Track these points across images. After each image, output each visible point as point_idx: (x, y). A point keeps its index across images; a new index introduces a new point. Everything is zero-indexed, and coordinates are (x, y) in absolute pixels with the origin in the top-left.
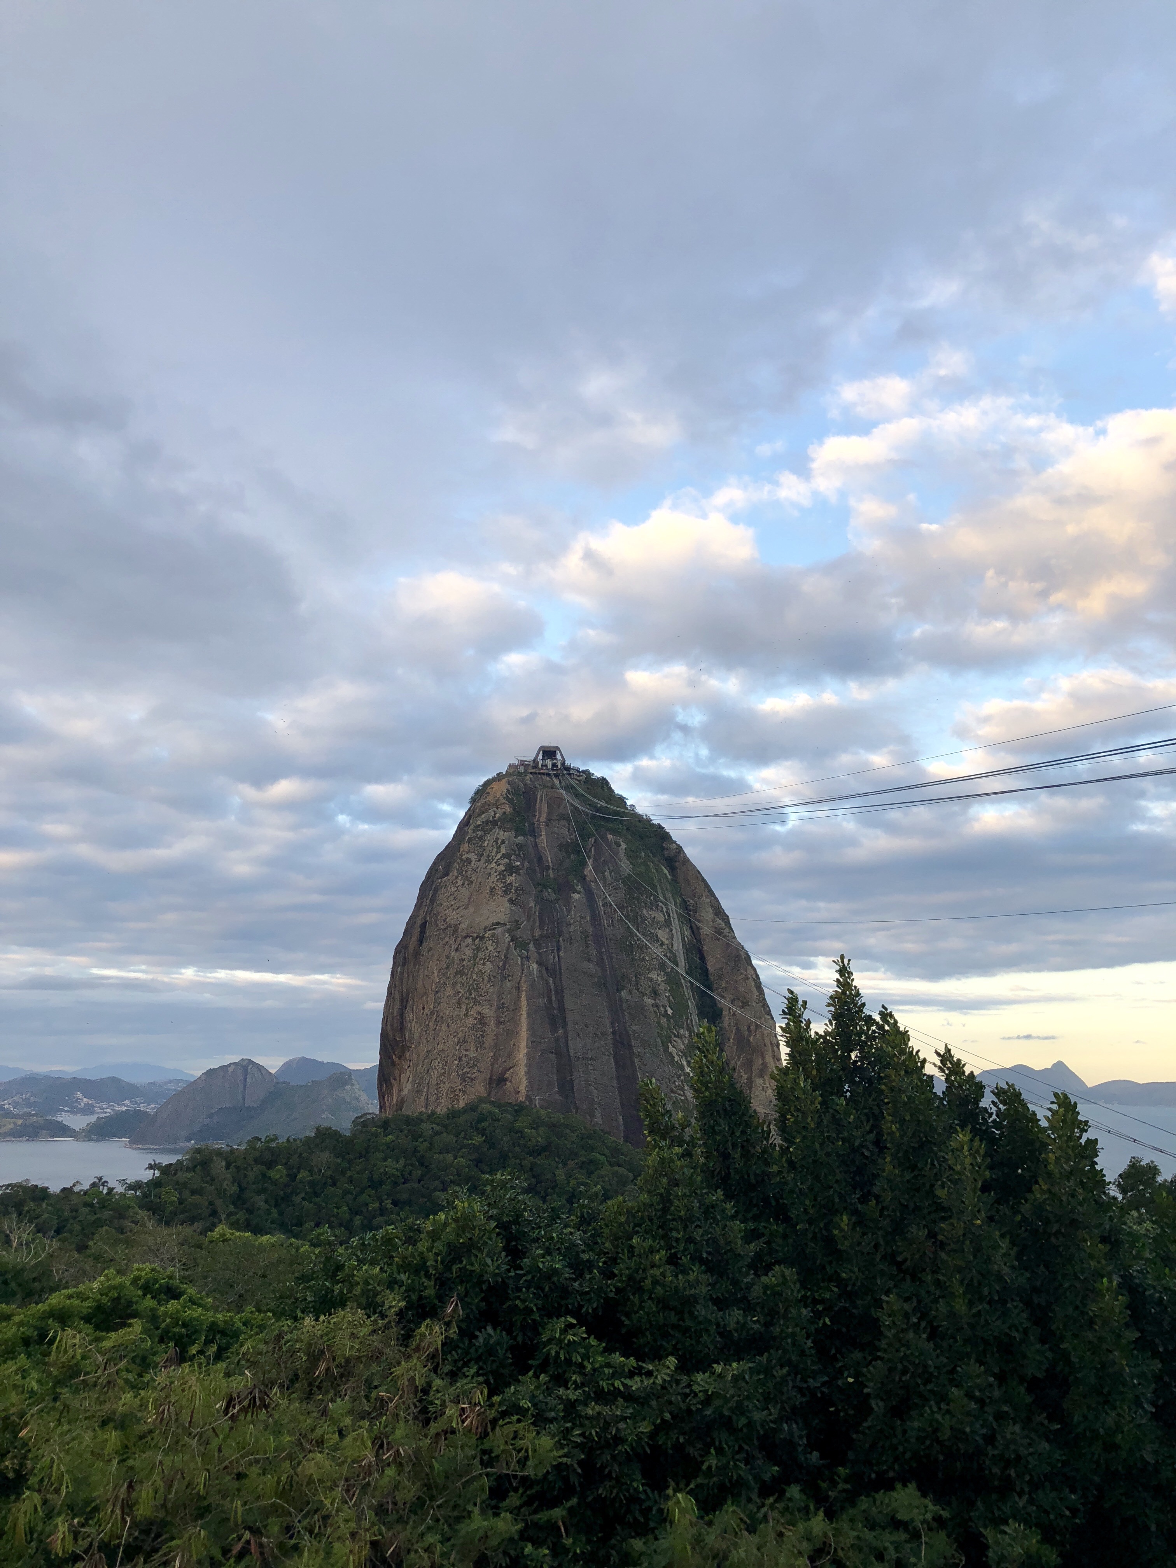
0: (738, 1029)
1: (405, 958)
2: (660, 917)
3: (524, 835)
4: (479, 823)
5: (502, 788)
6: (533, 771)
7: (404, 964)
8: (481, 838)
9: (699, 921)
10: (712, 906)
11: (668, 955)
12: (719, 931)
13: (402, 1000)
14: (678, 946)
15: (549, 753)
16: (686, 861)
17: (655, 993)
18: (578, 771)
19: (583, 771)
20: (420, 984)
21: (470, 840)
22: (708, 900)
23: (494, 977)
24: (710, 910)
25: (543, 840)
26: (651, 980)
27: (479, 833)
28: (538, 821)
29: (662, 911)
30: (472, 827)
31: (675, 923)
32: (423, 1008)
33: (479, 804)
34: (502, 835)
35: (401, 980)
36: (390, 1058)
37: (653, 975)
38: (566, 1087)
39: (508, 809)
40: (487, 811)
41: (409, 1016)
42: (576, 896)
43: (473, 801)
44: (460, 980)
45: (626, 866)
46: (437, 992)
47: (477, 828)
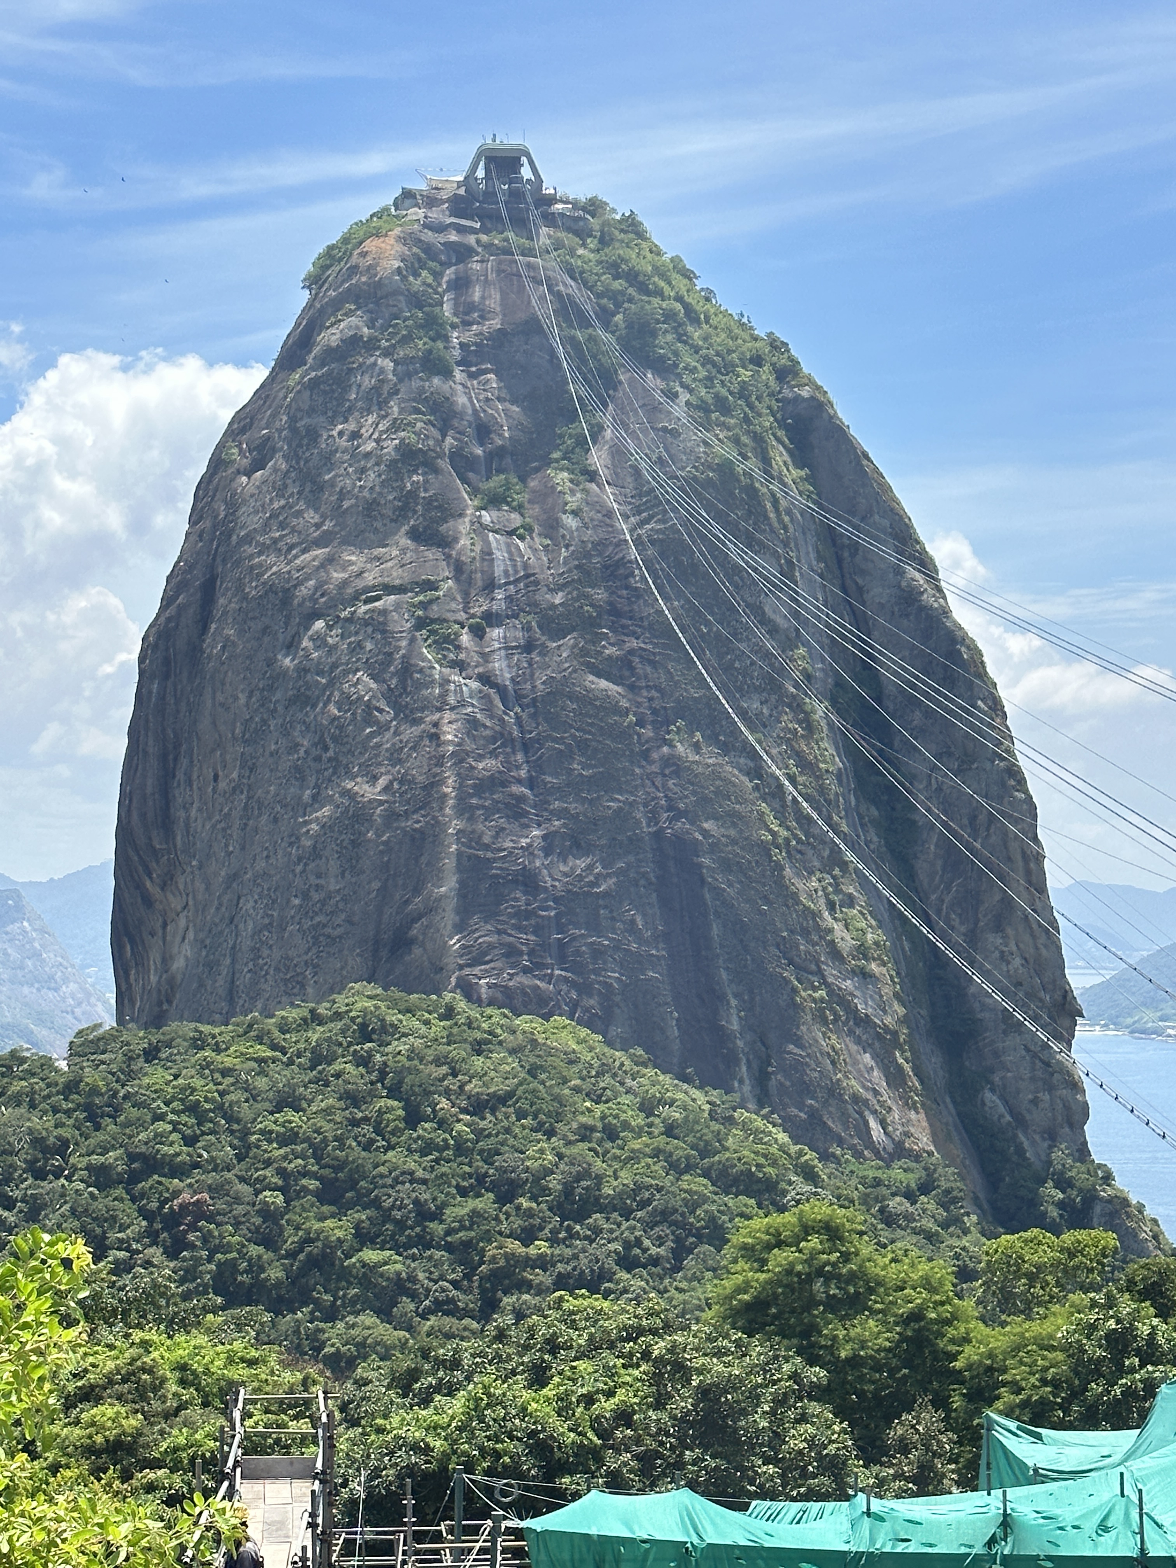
1: (167, 661)
4: (331, 342)
5: (388, 254)
7: (166, 676)
8: (341, 381)
9: (864, 573)
10: (895, 535)
12: (909, 594)
13: (164, 757)
15: (502, 163)
18: (573, 204)
19: (587, 205)
20: (205, 722)
22: (885, 523)
24: (890, 545)
27: (337, 367)
30: (318, 351)
32: (216, 778)
33: (333, 294)
35: (161, 712)
36: (139, 886)
40: (352, 312)
41: (180, 795)
43: (318, 285)
44: (300, 716)
46: (246, 743)
47: (331, 354)
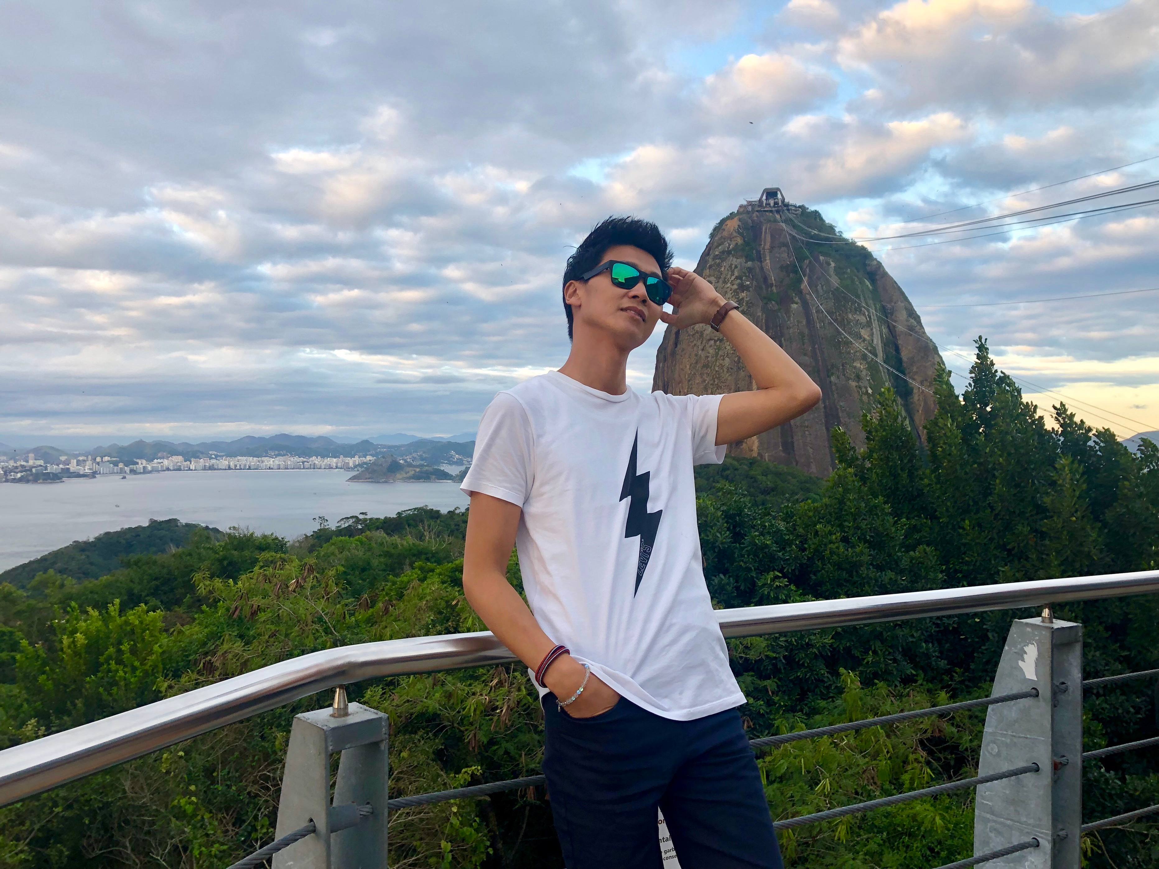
0: (926, 403)
1: (665, 357)
2: (863, 319)
3: (752, 260)
4: (717, 253)
5: (734, 224)
6: (759, 209)
7: (665, 360)
8: (719, 265)
9: (895, 321)
10: (906, 309)
11: (869, 348)
12: (911, 328)
14: (877, 342)
15: (771, 193)
16: (885, 274)
17: (858, 378)
18: (795, 206)
19: (800, 207)
20: (676, 376)
21: (710, 267)
22: (903, 304)
23: (731, 369)
24: (904, 312)
25: (768, 262)
26: (855, 367)
27: (718, 261)
28: (764, 249)
29: (864, 314)
30: (712, 256)
31: (875, 324)
33: (716, 238)
34: (735, 261)
35: (663, 372)
37: (857, 364)
38: (788, 446)
39: (740, 241)
40: (722, 243)
42: (794, 306)
43: (712, 236)
44: (706, 371)
45: (835, 281)
46: (689, 381)
47: (715, 257)
